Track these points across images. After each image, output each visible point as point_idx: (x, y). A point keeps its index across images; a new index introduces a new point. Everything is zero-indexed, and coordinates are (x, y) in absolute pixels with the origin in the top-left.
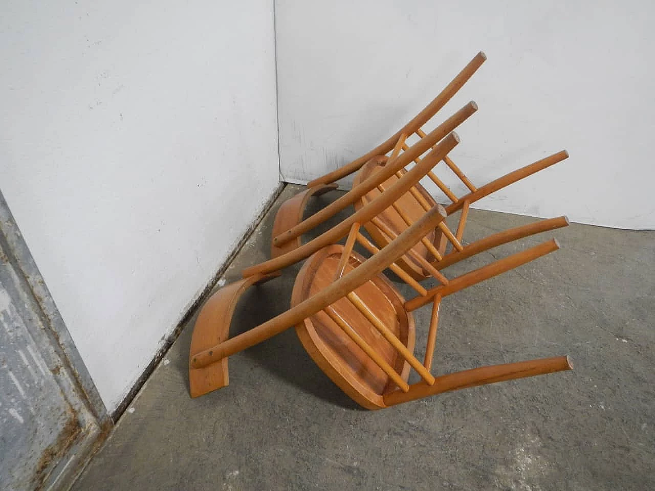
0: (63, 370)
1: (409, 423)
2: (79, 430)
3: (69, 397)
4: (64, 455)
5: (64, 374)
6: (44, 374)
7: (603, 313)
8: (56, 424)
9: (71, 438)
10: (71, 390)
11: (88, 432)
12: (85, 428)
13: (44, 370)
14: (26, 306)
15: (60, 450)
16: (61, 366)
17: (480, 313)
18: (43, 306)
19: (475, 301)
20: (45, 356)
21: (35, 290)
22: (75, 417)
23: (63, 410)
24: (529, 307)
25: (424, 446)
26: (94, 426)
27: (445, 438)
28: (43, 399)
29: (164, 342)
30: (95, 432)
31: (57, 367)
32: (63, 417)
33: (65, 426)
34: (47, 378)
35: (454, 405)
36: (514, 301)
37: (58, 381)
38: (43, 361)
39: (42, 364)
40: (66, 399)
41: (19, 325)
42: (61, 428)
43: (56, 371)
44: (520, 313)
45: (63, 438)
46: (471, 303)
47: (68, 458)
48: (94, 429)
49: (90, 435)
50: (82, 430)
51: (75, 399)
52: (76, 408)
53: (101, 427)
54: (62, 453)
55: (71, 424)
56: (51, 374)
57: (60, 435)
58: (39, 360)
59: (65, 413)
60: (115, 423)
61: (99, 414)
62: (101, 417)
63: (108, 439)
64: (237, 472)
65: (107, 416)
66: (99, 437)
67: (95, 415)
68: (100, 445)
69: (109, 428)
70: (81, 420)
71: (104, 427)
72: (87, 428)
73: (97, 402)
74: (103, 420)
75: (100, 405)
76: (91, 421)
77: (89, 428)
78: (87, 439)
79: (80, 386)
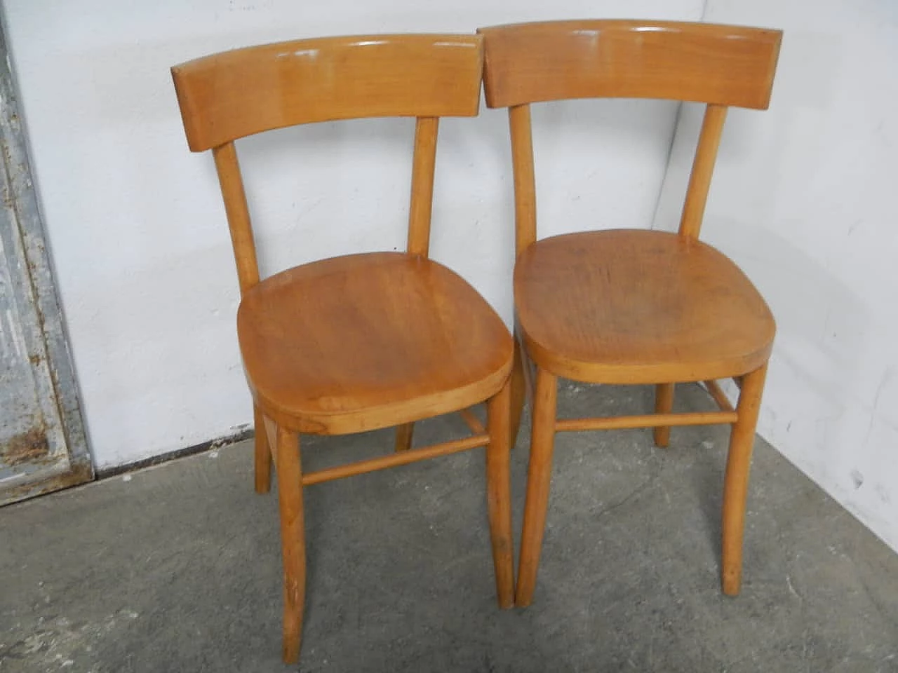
0: (43, 363)
2: (46, 451)
3: (43, 401)
4: (13, 464)
5: (44, 369)
6: (19, 354)
8: (14, 420)
9: (31, 452)
10: (49, 395)
11: (55, 460)
12: (53, 454)
13: (21, 351)
14: (19, 265)
15: (10, 454)
16: (43, 358)
18: (34, 275)
20: (28, 334)
21: (30, 252)
22: (44, 430)
23: (29, 411)
26: (65, 460)
28: (8, 381)
29: (238, 431)
30: (63, 466)
31: (37, 356)
32: (28, 419)
33: (27, 431)
34: (20, 361)
37: (34, 373)
38: (22, 338)
39: (20, 342)
40: (38, 401)
41: (5, 282)
42: (20, 431)
43: (35, 359)
45: (19, 443)
47: (15, 471)
48: (65, 463)
49: (57, 466)
50: (50, 453)
51: (50, 408)
52: (49, 421)
53: (72, 466)
54: (11, 461)
55: (36, 434)
56: (29, 360)
57: (15, 437)
58: (17, 334)
59: (32, 416)
60: (97, 478)
61: (73, 447)
62: (75, 453)
63: (78, 489)
64: (135, 615)
65: (86, 458)
66: (64, 476)
67: (68, 446)
68: (61, 487)
69: (84, 476)
70: (51, 441)
71: (75, 469)
72: (55, 455)
73: (75, 431)
74: (77, 460)
75: (80, 439)
76: (64, 451)
77: (58, 456)
78: (51, 468)
79: (57, 396)
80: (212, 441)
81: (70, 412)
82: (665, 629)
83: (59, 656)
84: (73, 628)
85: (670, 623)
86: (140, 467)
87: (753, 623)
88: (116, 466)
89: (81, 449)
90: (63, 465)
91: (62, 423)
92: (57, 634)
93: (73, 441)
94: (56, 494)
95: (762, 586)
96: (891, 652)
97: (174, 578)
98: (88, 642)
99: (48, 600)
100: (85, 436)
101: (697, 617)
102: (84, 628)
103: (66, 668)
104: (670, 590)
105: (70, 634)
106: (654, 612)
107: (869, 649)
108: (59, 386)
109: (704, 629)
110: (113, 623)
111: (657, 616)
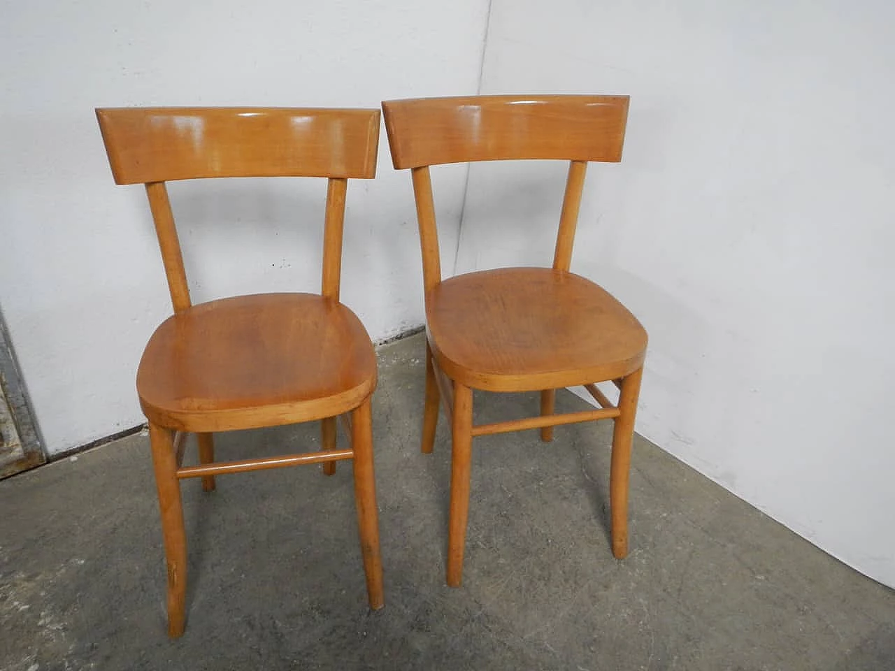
1: (274, 622)
7: (676, 657)
11: (11, 450)
12: (8, 444)
17: (502, 561)
19: (513, 544)
24: (574, 591)
25: (260, 655)
26: (19, 449)
27: (292, 662)
30: (18, 454)
35: (344, 637)
36: (564, 572)
44: (554, 589)
46: (505, 545)
48: (19, 452)
49: (12, 455)
50: (5, 444)
53: (25, 454)
60: (49, 461)
61: (24, 437)
62: (27, 442)
63: (33, 472)
64: (83, 562)
65: (36, 445)
66: (19, 461)
67: (20, 437)
68: (17, 471)
69: (37, 461)
70: (5, 433)
71: (29, 455)
72: (10, 446)
73: (25, 424)
74: (29, 448)
75: (29, 429)
76: (18, 441)
77: (13, 446)
78: (8, 457)
79: (6, 395)
80: (143, 425)
81: (18, 408)
82: (502, 516)
83: (16, 603)
84: (29, 579)
85: (505, 512)
86: (85, 450)
87: (565, 504)
88: (64, 451)
89: (32, 438)
90: (18, 452)
91: (13, 418)
92: (15, 585)
93: (24, 432)
94: (12, 478)
95: (566, 478)
96: (664, 512)
97: (115, 529)
98: (42, 588)
99: (6, 559)
100: (34, 426)
101: (524, 505)
102: (38, 578)
103: (22, 611)
104: (501, 489)
105: (26, 584)
106: (492, 506)
107: (648, 512)
108: (7, 386)
109: (530, 513)
110: (63, 571)
111: (495, 508)
